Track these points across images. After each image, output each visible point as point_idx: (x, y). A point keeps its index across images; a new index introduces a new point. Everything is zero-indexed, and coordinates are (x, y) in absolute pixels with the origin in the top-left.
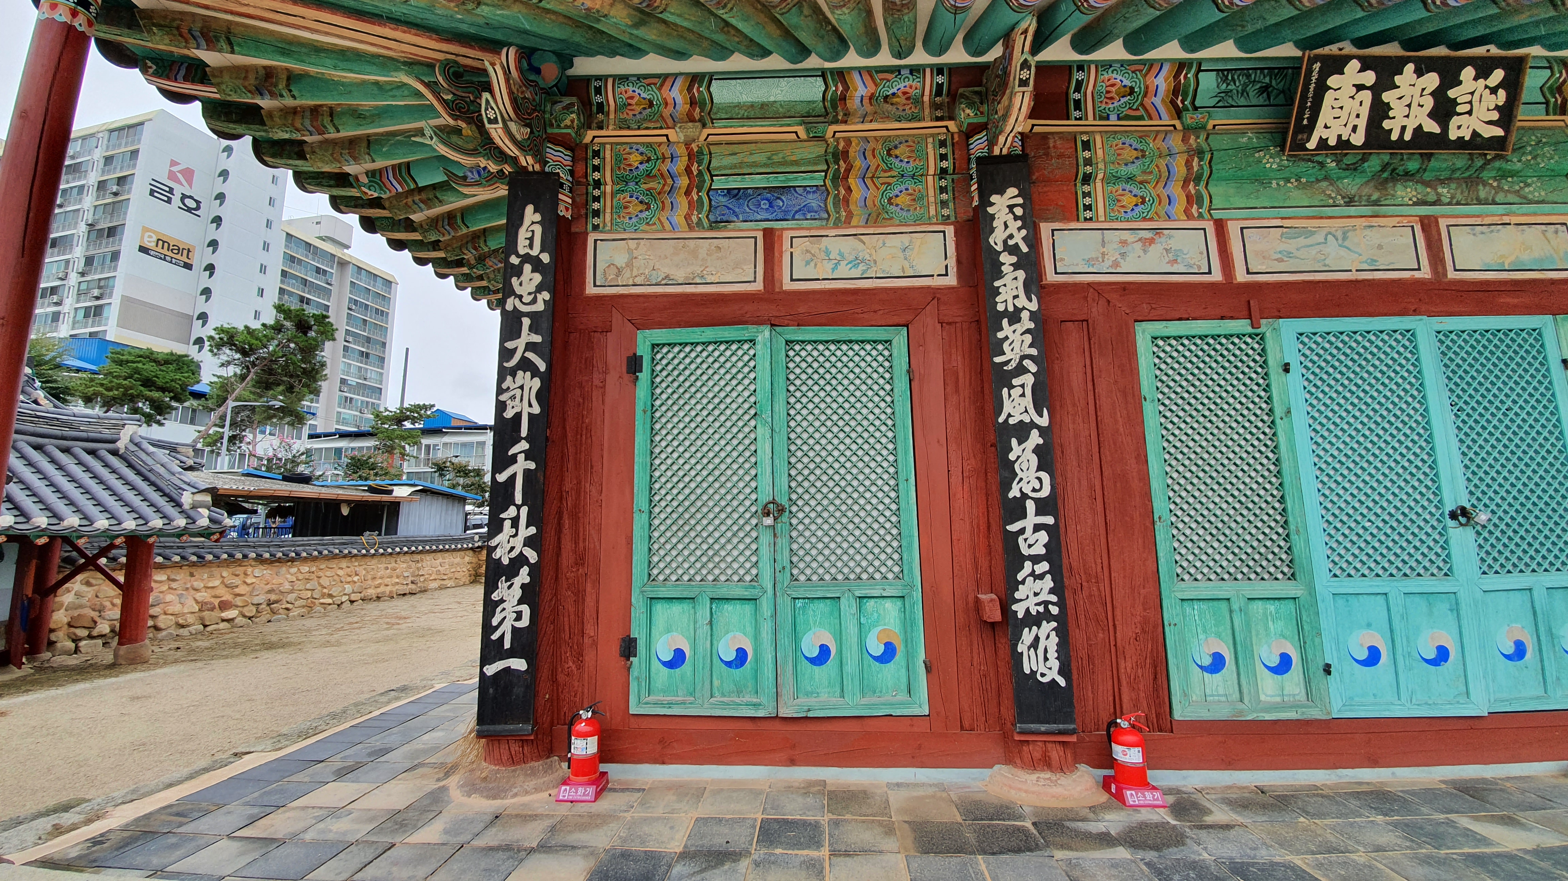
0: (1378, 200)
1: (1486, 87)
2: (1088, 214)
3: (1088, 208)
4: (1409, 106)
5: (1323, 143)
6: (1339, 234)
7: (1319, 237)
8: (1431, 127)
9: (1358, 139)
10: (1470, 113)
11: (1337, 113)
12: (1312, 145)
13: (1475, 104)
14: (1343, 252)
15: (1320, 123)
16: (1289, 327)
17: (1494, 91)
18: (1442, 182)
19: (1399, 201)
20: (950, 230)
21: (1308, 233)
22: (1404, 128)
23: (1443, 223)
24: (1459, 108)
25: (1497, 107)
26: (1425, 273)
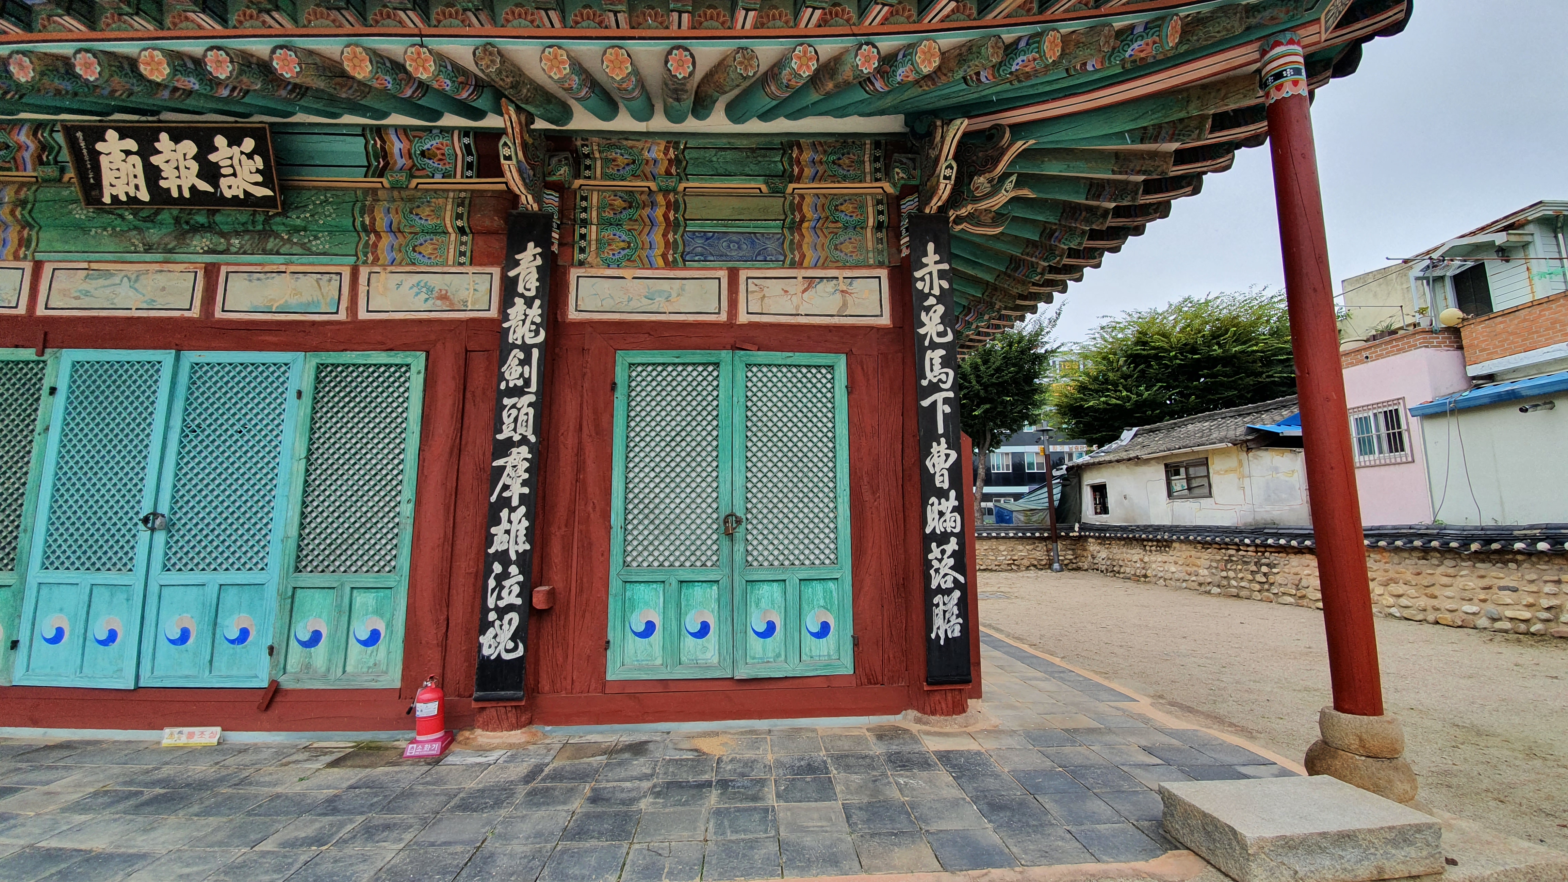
0: (174, 248)
1: (242, 153)
4: (177, 168)
5: (115, 198)
6: (133, 277)
7: (117, 280)
8: (204, 186)
9: (144, 195)
10: (234, 175)
11: (117, 174)
12: (107, 199)
13: (238, 168)
14: (131, 293)
15: (105, 183)
16: (70, 356)
17: (250, 156)
18: (237, 234)
19: (191, 249)
21: (108, 274)
22: (180, 187)
23: (223, 270)
24: (223, 171)
25: (258, 171)
26: (195, 313)
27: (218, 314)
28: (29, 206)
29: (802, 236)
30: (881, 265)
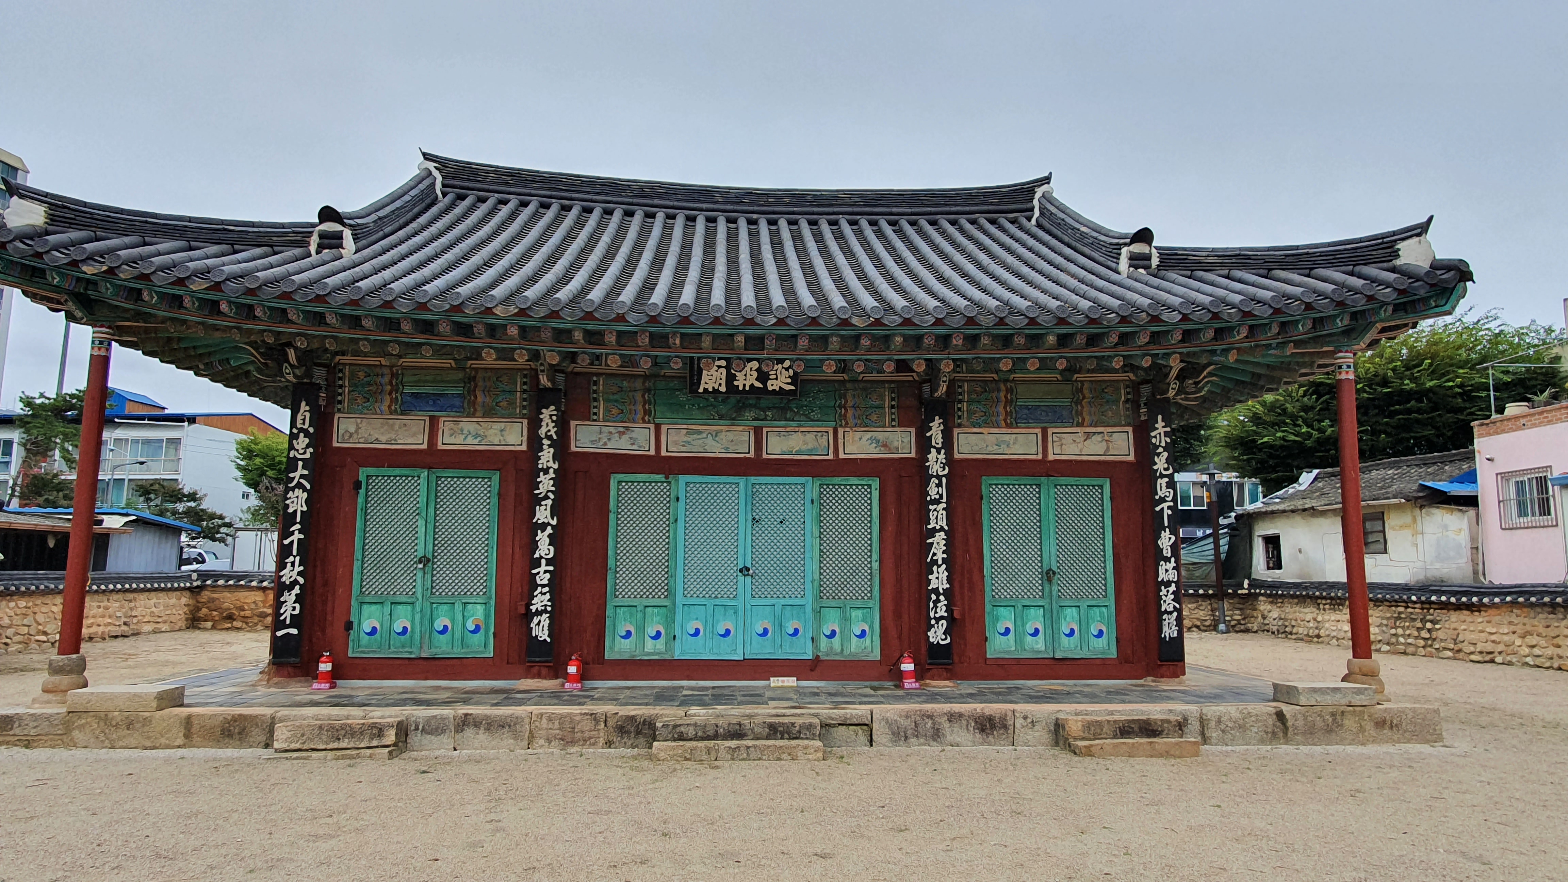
0: (737, 418)
1: (783, 368)
2: (595, 417)
3: (595, 414)
4: (745, 375)
5: (706, 390)
6: (714, 434)
7: (704, 435)
8: (758, 384)
9: (723, 389)
10: (776, 379)
11: (710, 377)
12: (701, 390)
13: (779, 376)
14: (714, 443)
15: (703, 382)
16: (684, 479)
17: (787, 369)
18: (769, 409)
19: (745, 418)
20: (525, 422)
21: (699, 432)
22: (744, 385)
23: (765, 430)
24: (771, 377)
25: (790, 377)
26: (752, 455)
27: (765, 456)
28: (653, 392)
29: (1083, 407)
30: (1128, 425)
